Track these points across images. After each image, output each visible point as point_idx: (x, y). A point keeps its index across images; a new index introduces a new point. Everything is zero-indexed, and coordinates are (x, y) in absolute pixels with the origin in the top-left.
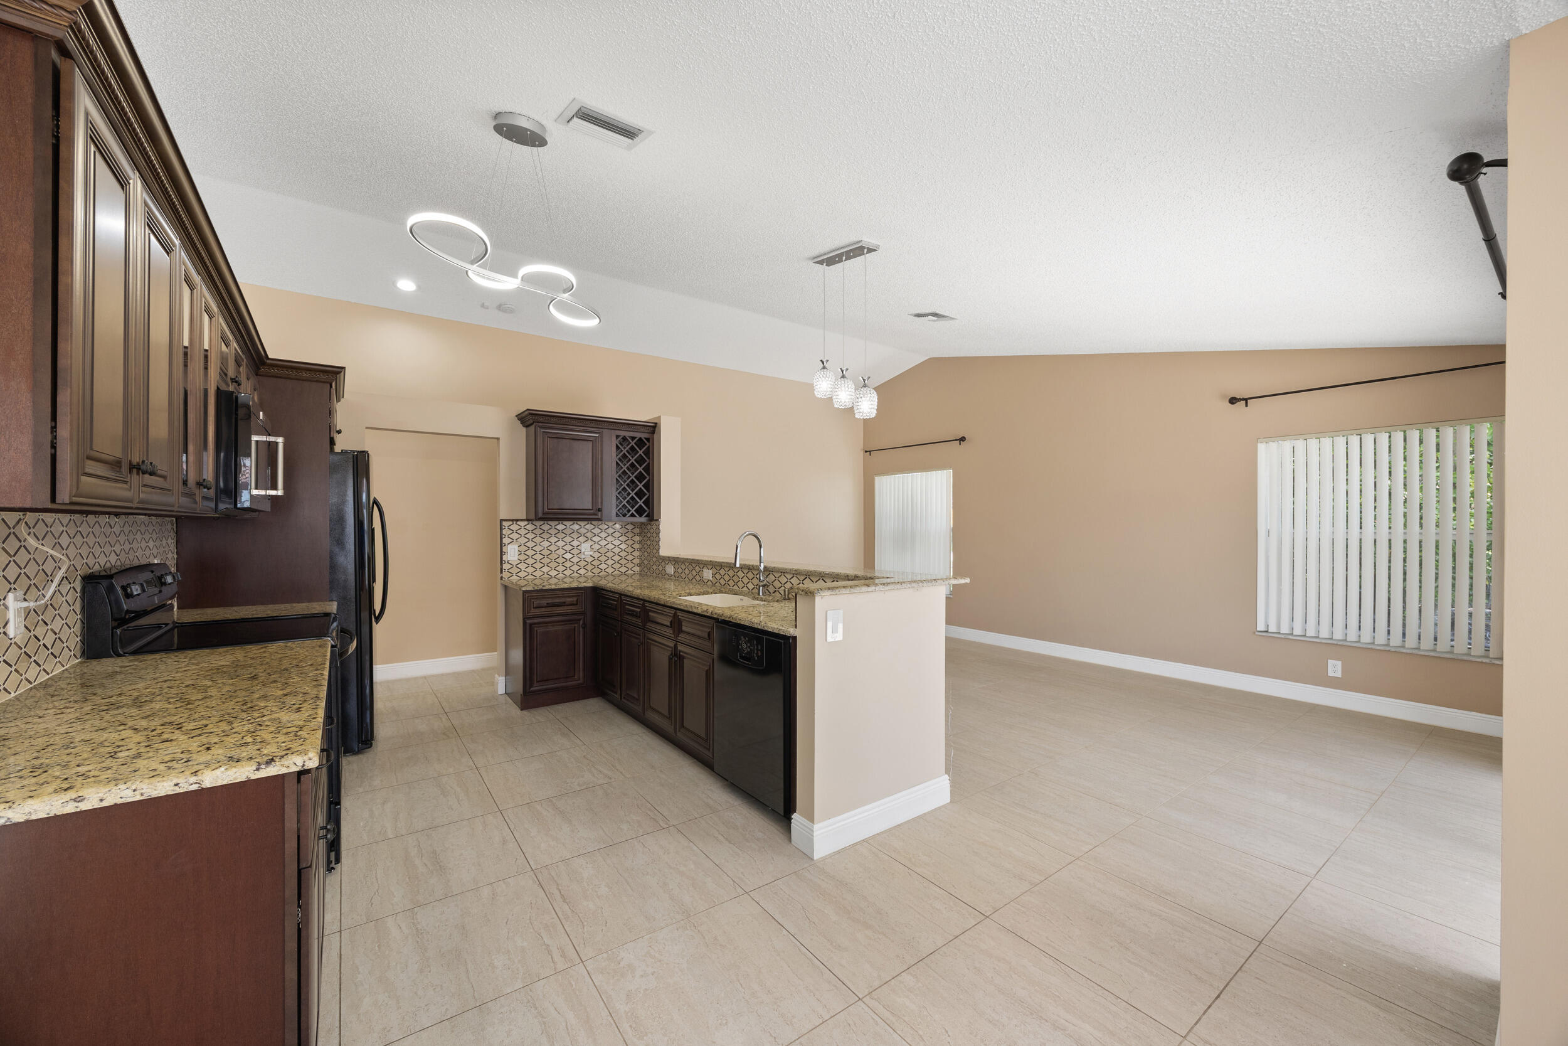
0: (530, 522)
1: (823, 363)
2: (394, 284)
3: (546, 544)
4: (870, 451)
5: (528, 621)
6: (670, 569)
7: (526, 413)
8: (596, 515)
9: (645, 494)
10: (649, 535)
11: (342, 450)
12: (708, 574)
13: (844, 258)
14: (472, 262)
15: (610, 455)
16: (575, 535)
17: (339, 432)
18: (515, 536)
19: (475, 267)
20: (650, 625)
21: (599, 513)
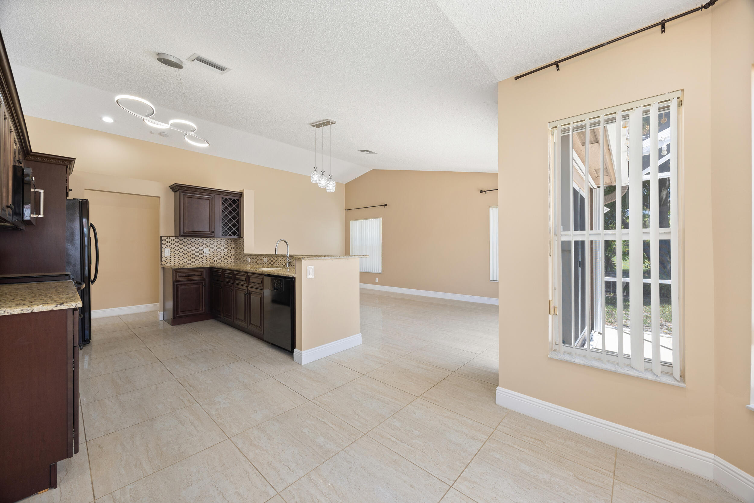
0: (177, 238)
1: (315, 169)
2: (101, 119)
3: (185, 248)
4: (348, 210)
5: (175, 284)
6: (249, 259)
7: (174, 185)
8: (211, 234)
9: (237, 225)
10: (239, 244)
11: (73, 199)
12: (265, 260)
13: (323, 125)
14: (147, 116)
15: (219, 207)
16: (201, 244)
17: (71, 190)
18: (168, 244)
19: (148, 118)
20: (236, 281)
21: (213, 234)
